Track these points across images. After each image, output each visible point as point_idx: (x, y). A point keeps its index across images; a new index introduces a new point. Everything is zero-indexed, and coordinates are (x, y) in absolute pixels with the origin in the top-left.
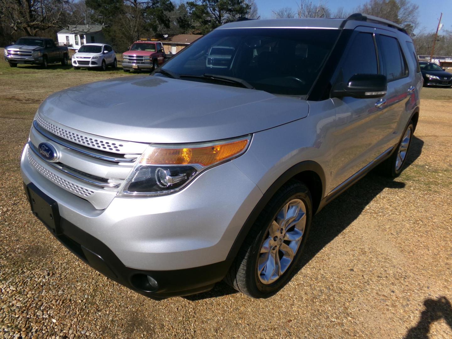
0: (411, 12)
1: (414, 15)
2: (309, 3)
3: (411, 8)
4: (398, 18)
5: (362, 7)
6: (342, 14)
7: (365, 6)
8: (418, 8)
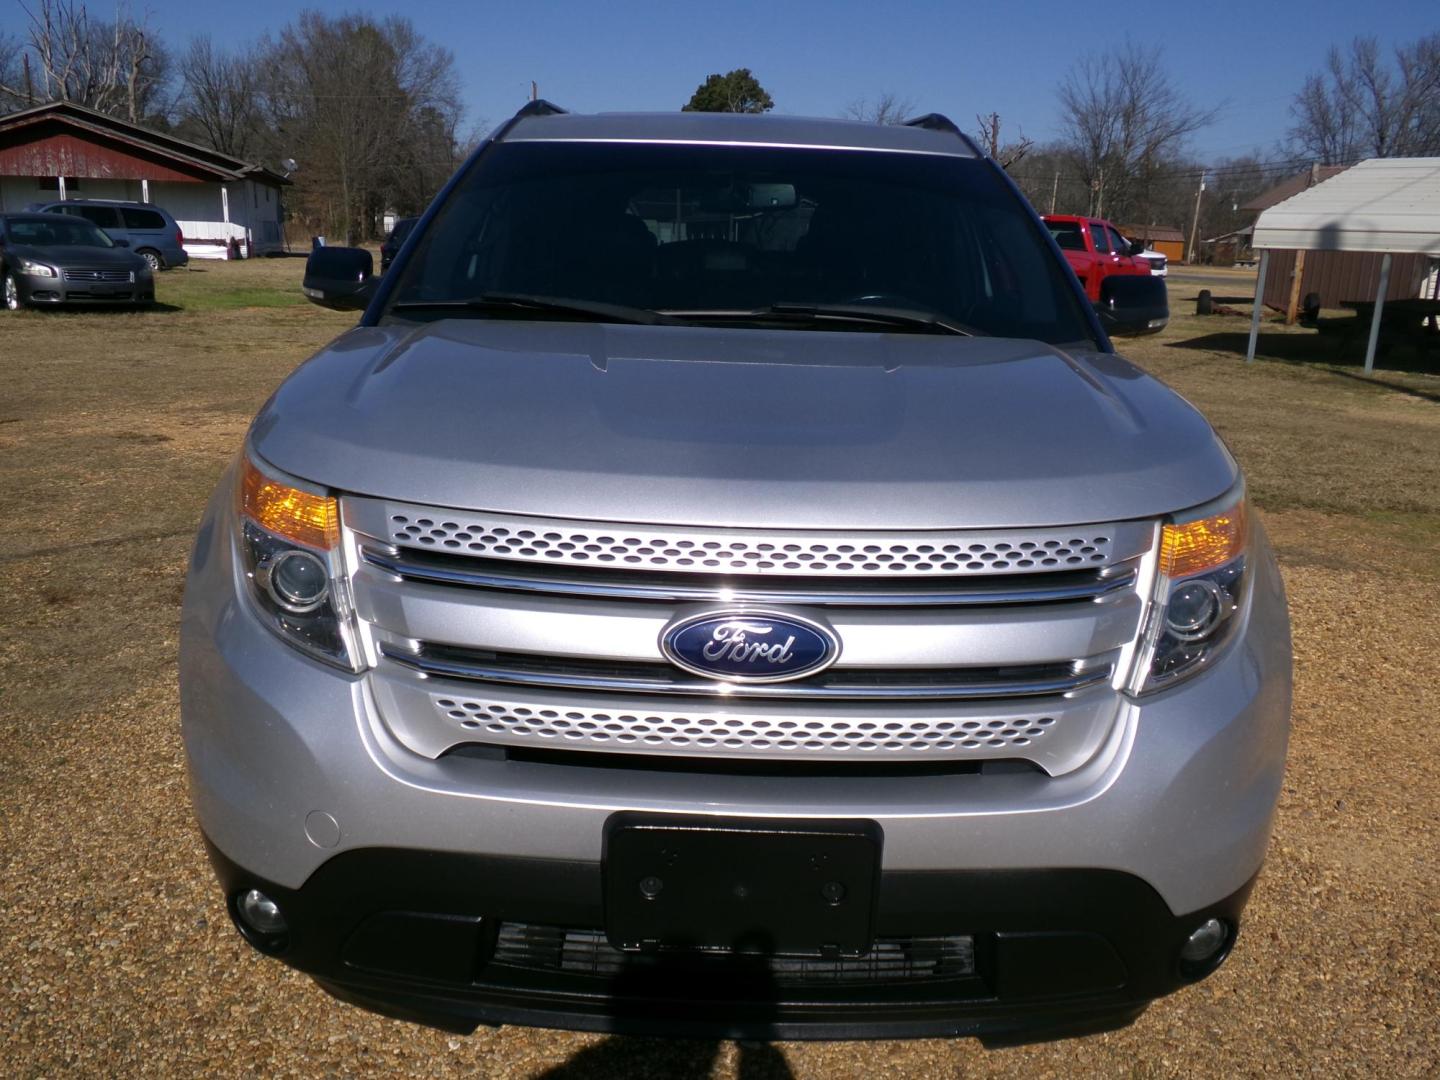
0: (435, 72)
1: (446, 80)
2: (78, 9)
3: (433, 59)
4: (402, 86)
5: (276, 39)
6: (209, 60)
7: (287, 36)
8: (451, 59)
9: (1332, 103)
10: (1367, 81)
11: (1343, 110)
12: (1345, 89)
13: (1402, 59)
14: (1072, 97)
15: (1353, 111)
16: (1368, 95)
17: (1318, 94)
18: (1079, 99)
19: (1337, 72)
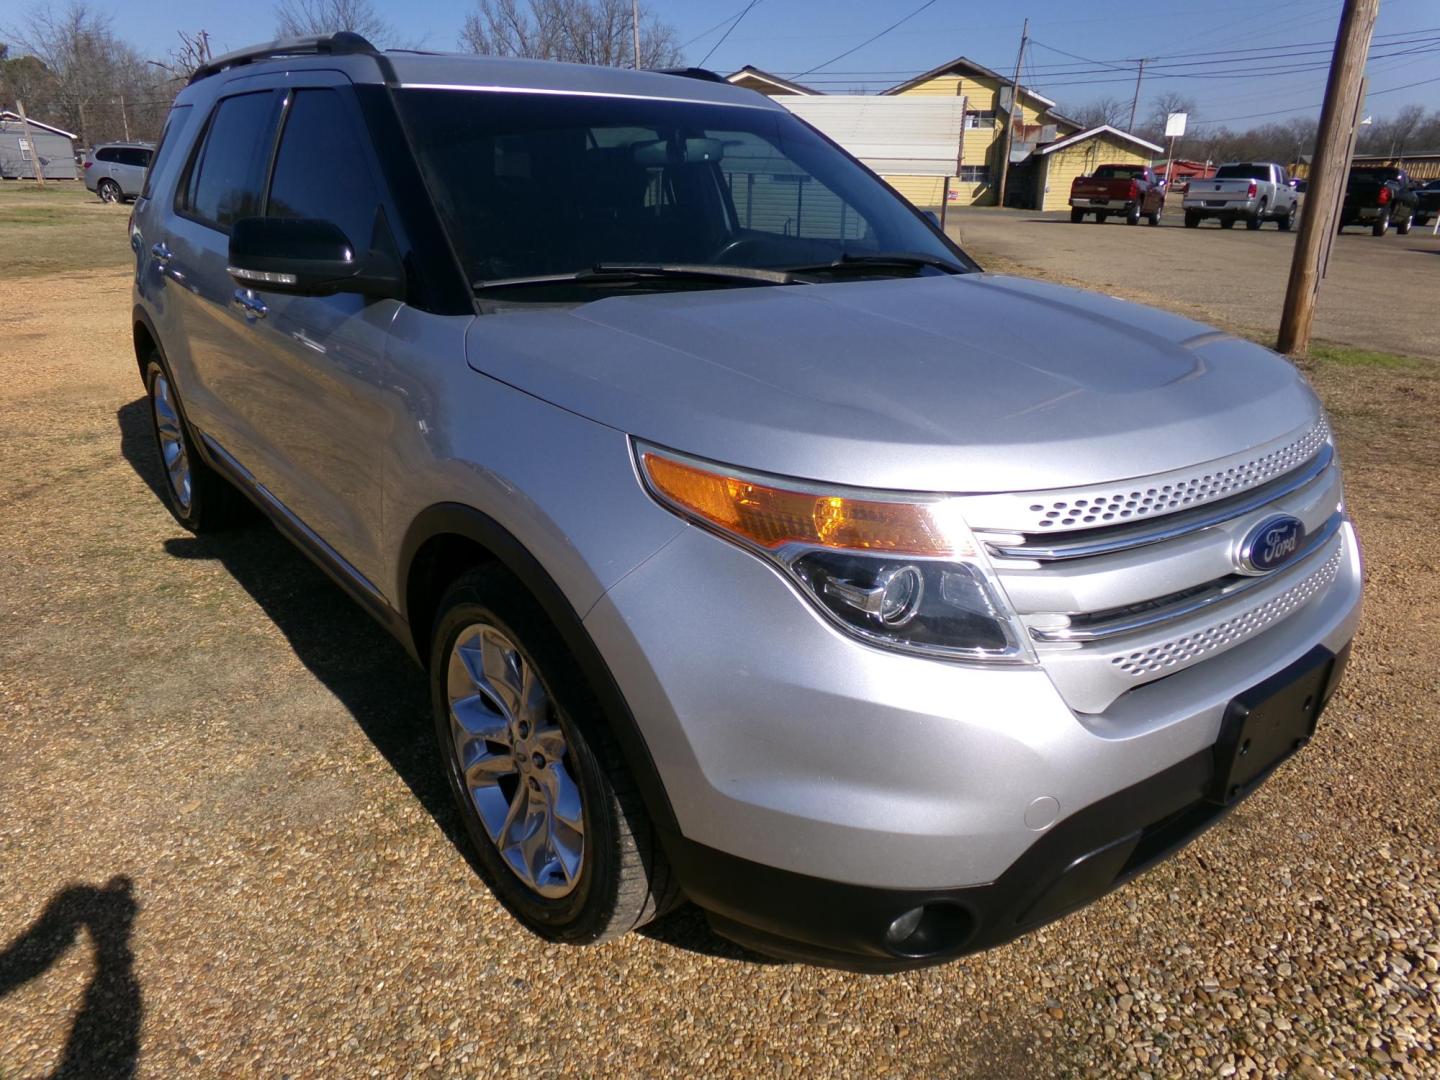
9: (490, 41)
10: (512, 23)
11: (499, 47)
12: (497, 29)
13: (535, 7)
14: (291, 21)
15: (506, 48)
16: (515, 36)
17: (478, 30)
18: (298, 22)
19: (488, 14)
